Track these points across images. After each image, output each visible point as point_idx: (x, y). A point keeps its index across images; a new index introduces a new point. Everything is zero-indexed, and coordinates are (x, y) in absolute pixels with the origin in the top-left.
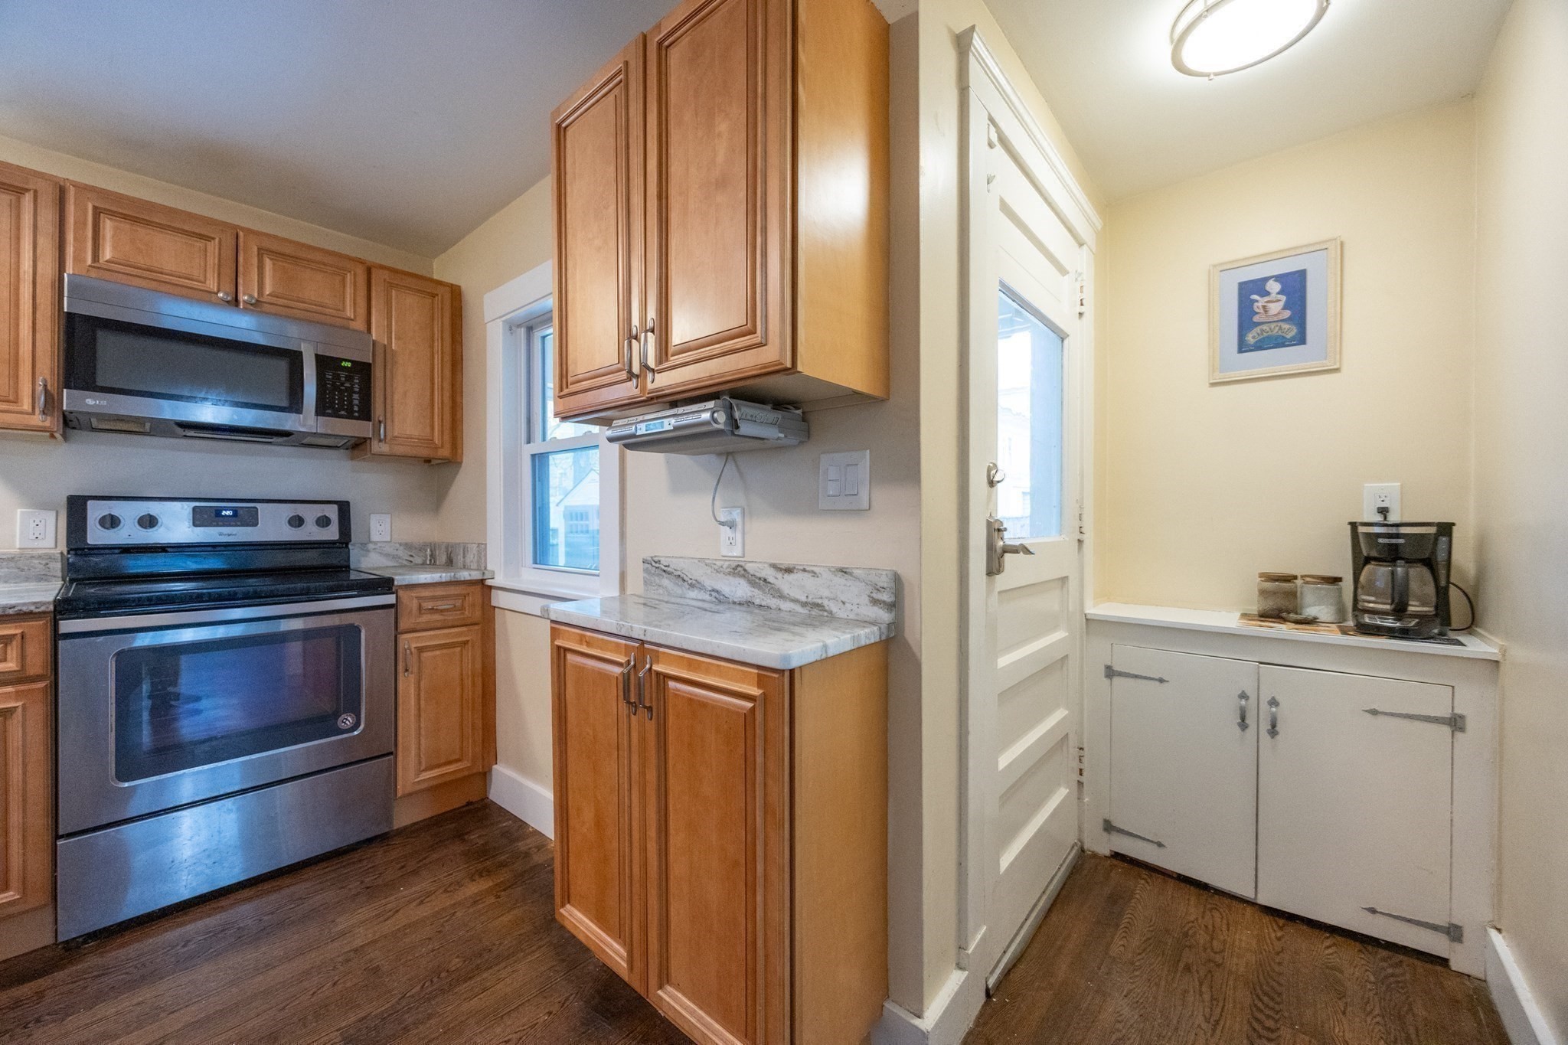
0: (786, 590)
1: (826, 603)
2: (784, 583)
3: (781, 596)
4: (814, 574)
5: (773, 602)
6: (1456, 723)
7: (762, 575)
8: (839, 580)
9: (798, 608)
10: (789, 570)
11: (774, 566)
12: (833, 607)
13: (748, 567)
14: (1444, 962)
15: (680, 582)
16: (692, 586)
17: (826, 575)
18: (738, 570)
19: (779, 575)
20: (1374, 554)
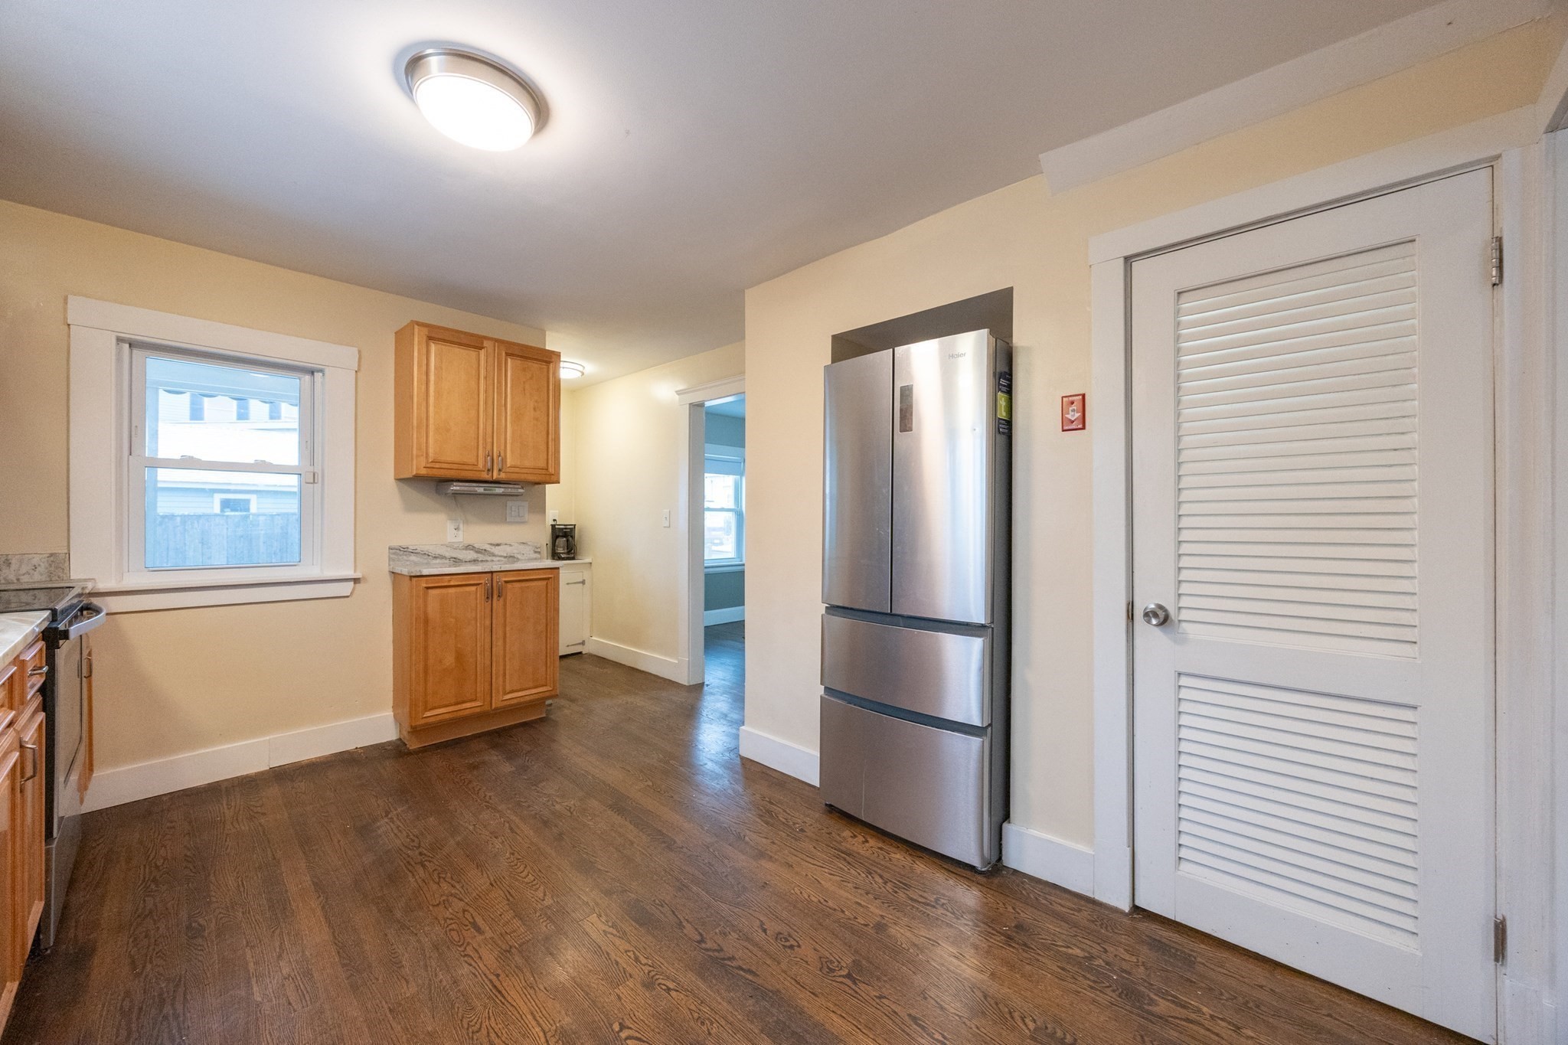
0: (496, 553)
1: (515, 555)
2: (496, 550)
3: (494, 555)
4: (510, 545)
5: (489, 558)
6: (583, 582)
7: (484, 548)
8: (522, 546)
9: (502, 559)
10: (498, 545)
11: (491, 544)
12: (519, 557)
13: (475, 545)
14: (581, 653)
15: (426, 557)
16: (435, 558)
17: (516, 545)
18: (469, 547)
19: (493, 547)
20: (561, 534)
